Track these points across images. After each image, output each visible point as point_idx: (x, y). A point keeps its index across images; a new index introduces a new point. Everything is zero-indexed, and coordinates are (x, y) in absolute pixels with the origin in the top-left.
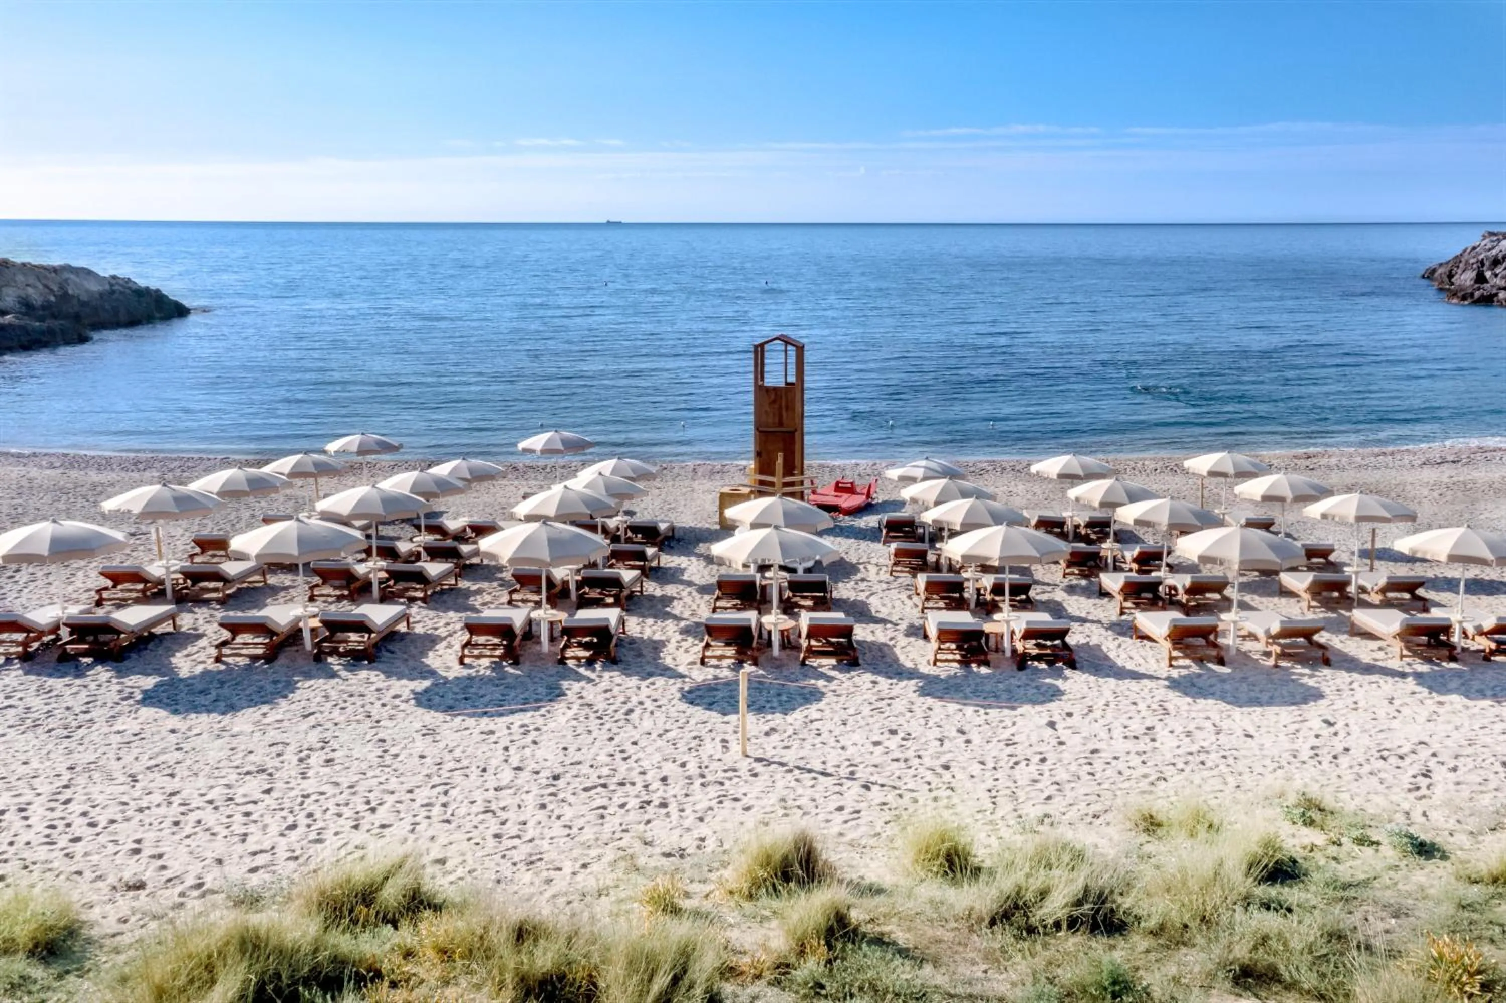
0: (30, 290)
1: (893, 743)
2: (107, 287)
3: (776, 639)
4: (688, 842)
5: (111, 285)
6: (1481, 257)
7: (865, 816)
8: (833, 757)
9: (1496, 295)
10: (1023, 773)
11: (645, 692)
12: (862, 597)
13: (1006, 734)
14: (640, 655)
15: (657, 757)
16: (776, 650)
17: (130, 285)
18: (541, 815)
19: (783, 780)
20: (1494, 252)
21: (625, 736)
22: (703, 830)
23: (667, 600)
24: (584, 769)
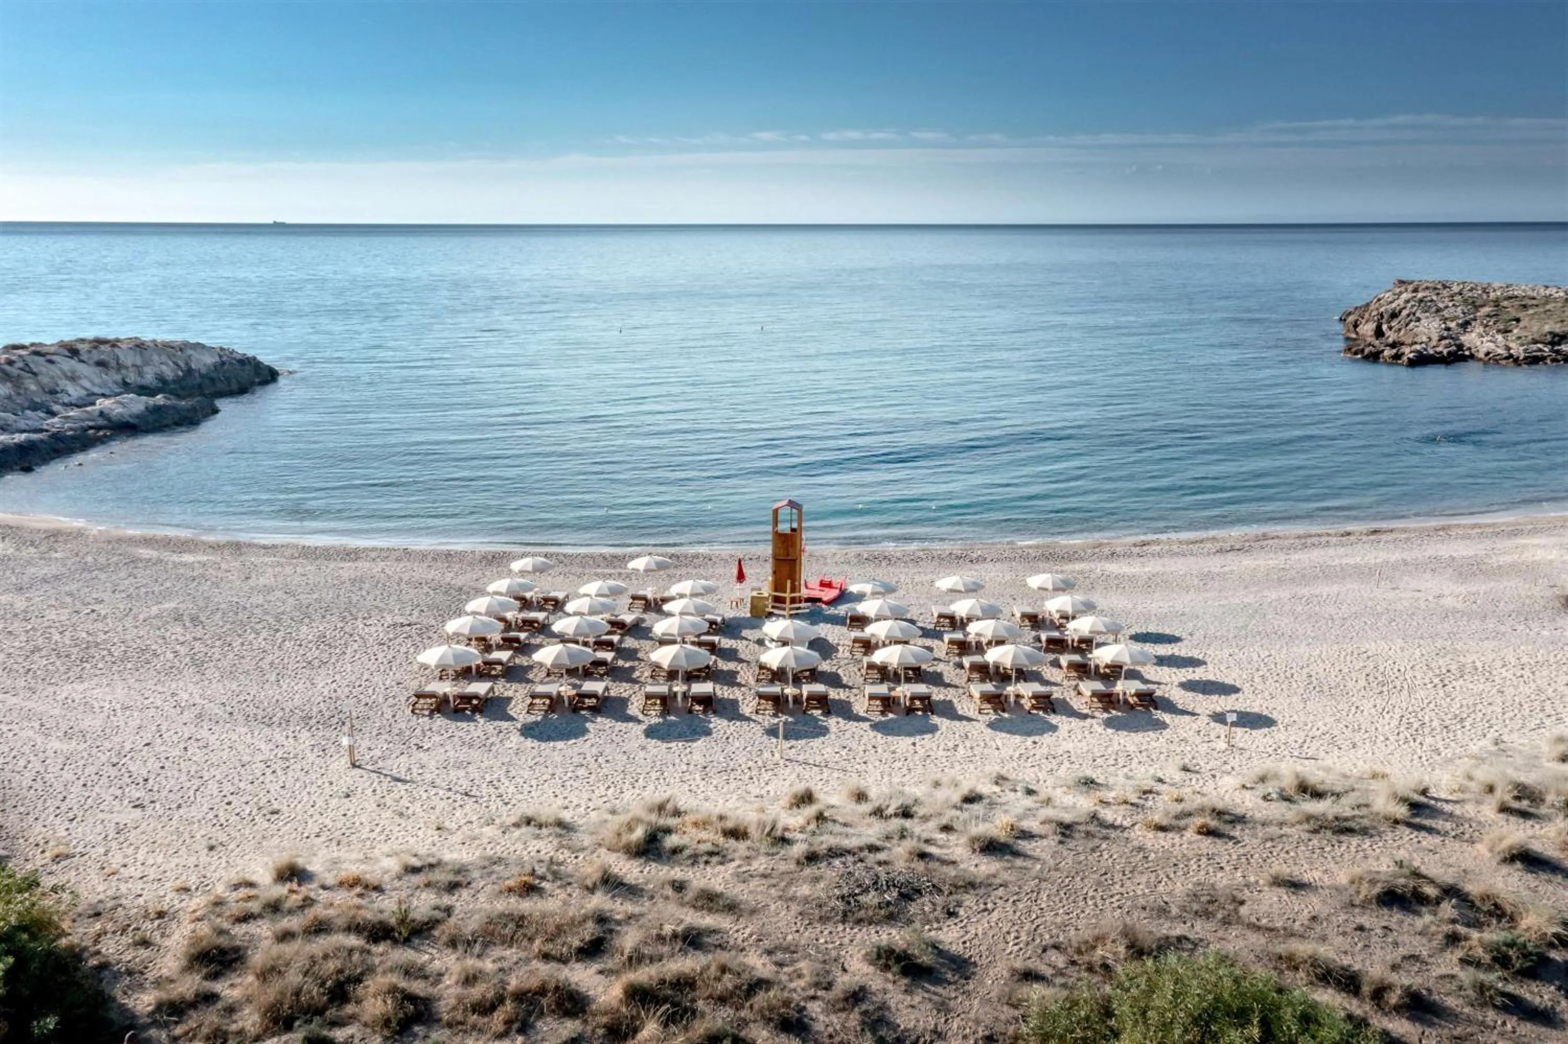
0: (164, 368)
1: (844, 752)
2: (217, 359)
3: (790, 699)
4: (763, 792)
5: (220, 357)
6: (1382, 309)
7: (831, 783)
8: (818, 759)
9: (1382, 351)
10: (898, 764)
11: (732, 728)
12: (834, 670)
13: (893, 748)
14: (725, 708)
15: (744, 759)
16: (791, 705)
17: (235, 355)
18: (704, 783)
19: (799, 769)
20: (1394, 305)
21: (729, 749)
22: (769, 788)
23: (733, 674)
24: (715, 764)
